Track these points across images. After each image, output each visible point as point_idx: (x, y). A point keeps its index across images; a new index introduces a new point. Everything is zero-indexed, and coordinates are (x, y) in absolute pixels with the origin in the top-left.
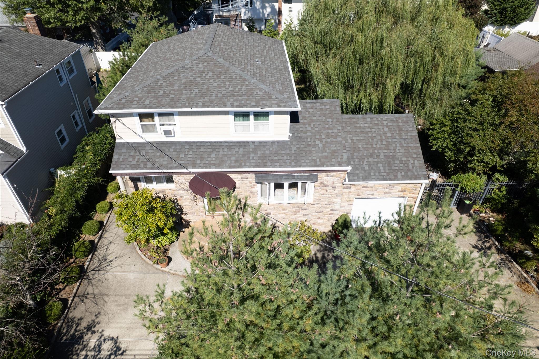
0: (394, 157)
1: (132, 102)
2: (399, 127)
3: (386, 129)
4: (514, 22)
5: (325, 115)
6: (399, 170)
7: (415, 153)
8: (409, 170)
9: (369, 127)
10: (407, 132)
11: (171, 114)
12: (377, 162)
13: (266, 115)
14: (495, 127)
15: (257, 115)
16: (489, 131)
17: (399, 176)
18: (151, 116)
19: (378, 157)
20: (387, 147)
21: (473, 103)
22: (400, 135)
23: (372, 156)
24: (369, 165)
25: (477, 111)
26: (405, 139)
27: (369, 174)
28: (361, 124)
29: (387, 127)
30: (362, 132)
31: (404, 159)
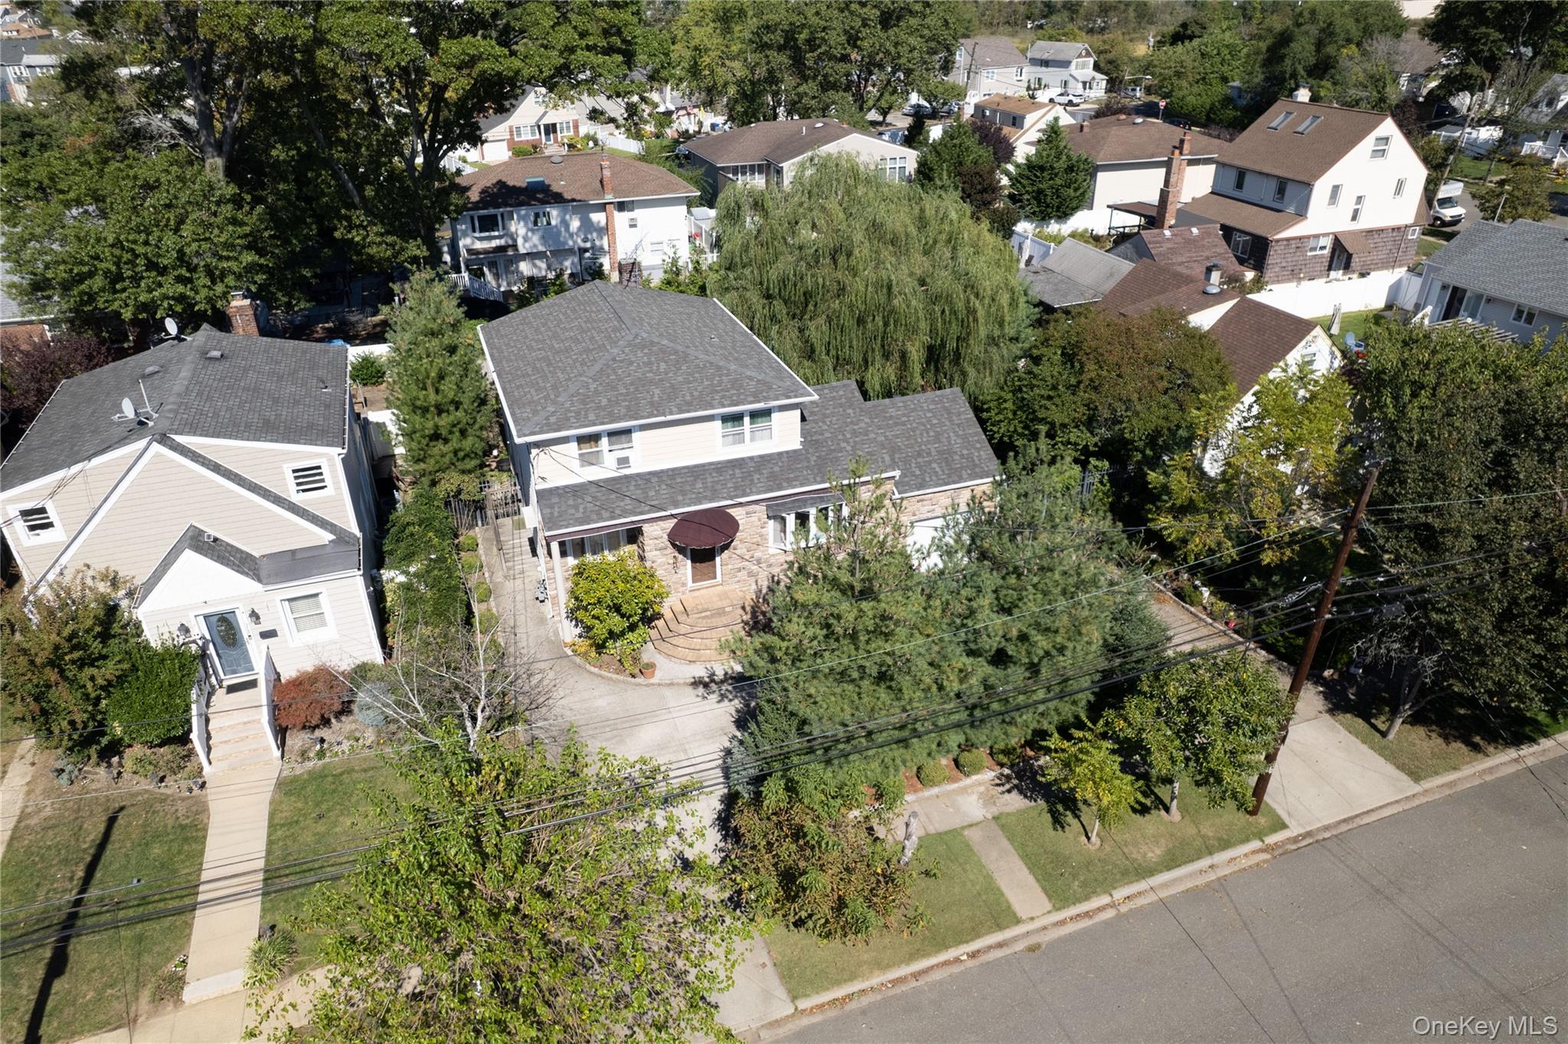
0: (950, 452)
1: (568, 419)
2: (945, 408)
3: (929, 415)
4: (1063, 215)
5: (841, 405)
6: (962, 468)
7: (978, 441)
8: (975, 466)
9: (904, 415)
10: (959, 414)
11: (628, 432)
12: (930, 462)
13: (766, 413)
14: (1074, 389)
15: (755, 415)
16: (1068, 397)
17: (965, 476)
18: (594, 438)
19: (929, 454)
20: (937, 438)
21: (1036, 360)
22: (951, 421)
23: (919, 455)
24: (920, 467)
25: (1044, 370)
26: (959, 425)
27: (924, 480)
28: (892, 412)
29: (929, 411)
30: (897, 424)
31: (965, 452)
